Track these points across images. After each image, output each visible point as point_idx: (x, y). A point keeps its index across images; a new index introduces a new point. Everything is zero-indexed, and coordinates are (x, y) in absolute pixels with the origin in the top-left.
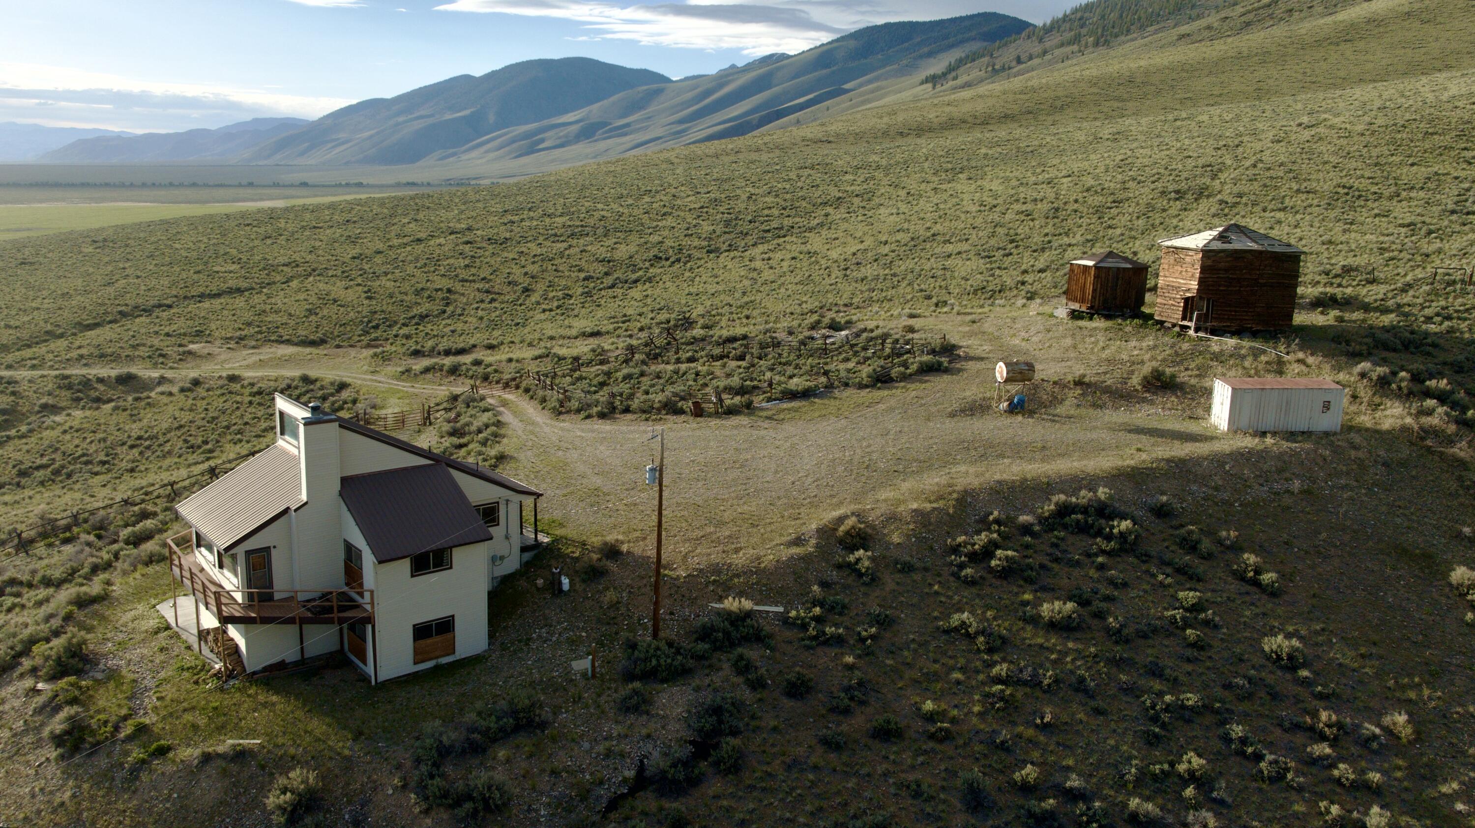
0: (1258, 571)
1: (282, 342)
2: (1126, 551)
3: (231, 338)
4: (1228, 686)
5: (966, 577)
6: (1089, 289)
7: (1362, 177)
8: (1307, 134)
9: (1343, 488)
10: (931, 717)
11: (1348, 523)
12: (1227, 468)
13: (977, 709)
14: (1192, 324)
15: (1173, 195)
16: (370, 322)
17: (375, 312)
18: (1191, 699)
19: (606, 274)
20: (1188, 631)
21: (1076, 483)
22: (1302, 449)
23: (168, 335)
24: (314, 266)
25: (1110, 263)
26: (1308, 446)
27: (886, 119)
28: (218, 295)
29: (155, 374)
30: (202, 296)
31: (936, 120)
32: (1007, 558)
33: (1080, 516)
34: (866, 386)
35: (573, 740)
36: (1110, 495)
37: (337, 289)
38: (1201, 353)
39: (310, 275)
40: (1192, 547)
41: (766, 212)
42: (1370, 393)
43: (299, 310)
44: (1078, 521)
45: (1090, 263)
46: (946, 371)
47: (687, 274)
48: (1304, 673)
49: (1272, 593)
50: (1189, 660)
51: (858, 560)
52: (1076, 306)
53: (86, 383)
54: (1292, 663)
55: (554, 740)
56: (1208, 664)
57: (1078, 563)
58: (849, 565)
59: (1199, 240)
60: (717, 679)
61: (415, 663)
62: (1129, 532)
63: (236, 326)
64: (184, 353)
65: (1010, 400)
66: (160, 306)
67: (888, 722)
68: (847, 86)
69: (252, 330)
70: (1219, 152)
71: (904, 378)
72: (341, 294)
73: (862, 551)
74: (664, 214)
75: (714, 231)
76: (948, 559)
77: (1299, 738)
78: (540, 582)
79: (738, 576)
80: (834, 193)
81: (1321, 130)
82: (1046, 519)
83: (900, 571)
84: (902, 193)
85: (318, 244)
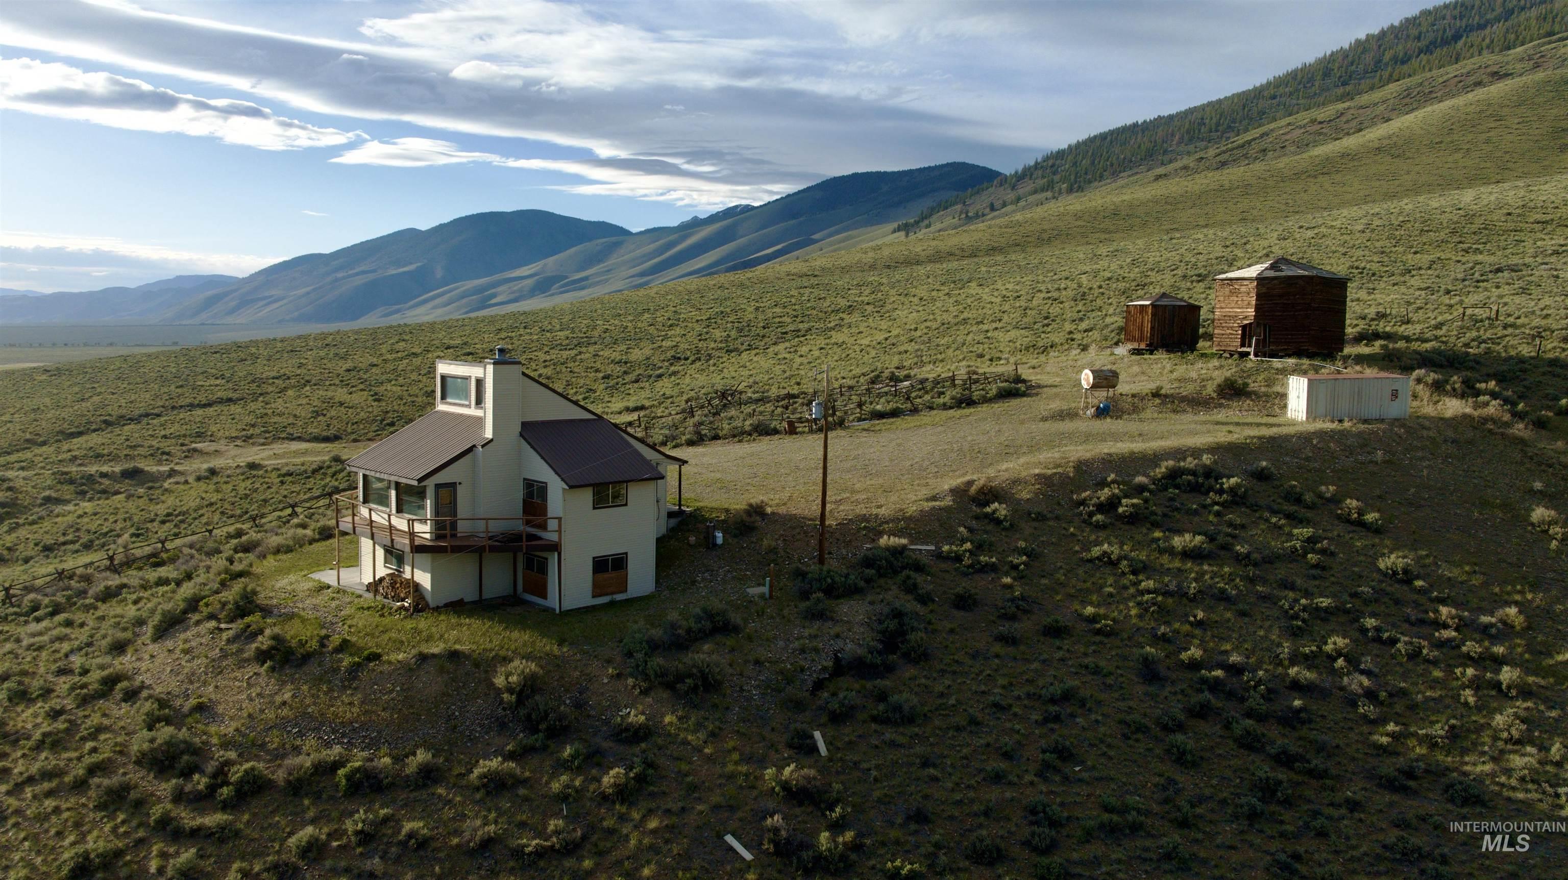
0: (1361, 513)
1: (293, 439)
2: (1237, 504)
3: (236, 437)
4: (1354, 595)
5: (1098, 522)
6: (1147, 327)
7: (1372, 261)
8: (1310, 233)
9: (1422, 459)
10: (1093, 619)
11: (1432, 483)
12: (1315, 442)
13: (1133, 612)
14: (1252, 350)
15: (1194, 278)
16: (383, 420)
17: (387, 412)
18: (1325, 602)
19: (625, 373)
20: (1310, 556)
21: (1180, 453)
22: (1379, 429)
23: (165, 437)
24: (307, 378)
25: (1165, 302)
26: (1383, 426)
27: (871, 254)
28: (209, 405)
29: (165, 468)
30: (192, 406)
31: (923, 254)
32: (1133, 505)
33: (1190, 477)
34: (951, 408)
35: (768, 640)
36: (1215, 461)
37: (341, 394)
38: (1265, 370)
39: (305, 385)
40: (1298, 500)
41: (777, 320)
42: (1428, 394)
43: (304, 413)
44: (1189, 481)
45: (1148, 303)
46: (1024, 395)
47: (712, 369)
48: (1419, 583)
49: (1375, 530)
50: (1315, 578)
51: (994, 512)
52: (1135, 345)
53: (90, 478)
54: (1407, 577)
55: (750, 638)
56: (1333, 579)
57: (1196, 512)
58: (986, 515)
59: (1253, 272)
60: (889, 596)
61: (594, 597)
62: (1238, 485)
63: (239, 427)
64: (189, 451)
65: (1098, 408)
66: (147, 415)
67: (1057, 621)
68: (815, 237)
69: (257, 431)
70: (1229, 249)
71: (986, 400)
72: (346, 398)
73: (996, 504)
74: (671, 326)
75: (729, 336)
76: (1076, 511)
77: (1425, 630)
78: (692, 539)
79: (887, 523)
80: (843, 303)
81: (1323, 230)
82: (1160, 480)
83: (1034, 520)
84: (916, 300)
85: (304, 361)
